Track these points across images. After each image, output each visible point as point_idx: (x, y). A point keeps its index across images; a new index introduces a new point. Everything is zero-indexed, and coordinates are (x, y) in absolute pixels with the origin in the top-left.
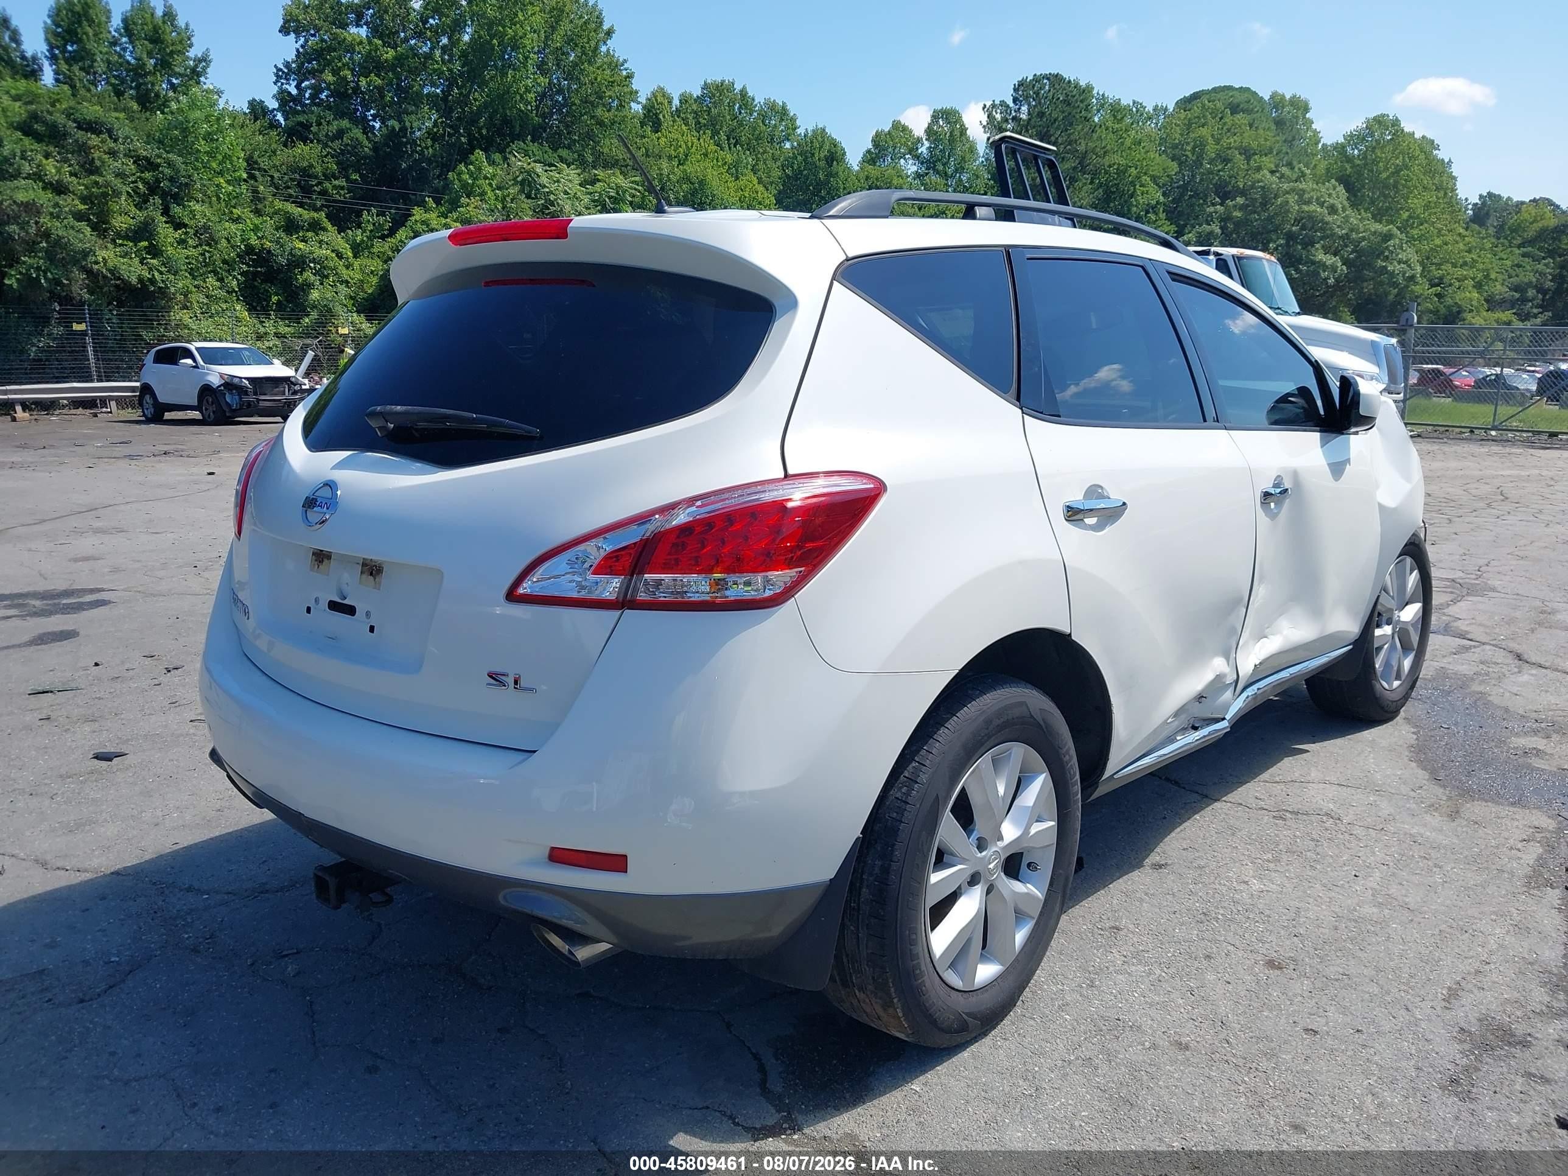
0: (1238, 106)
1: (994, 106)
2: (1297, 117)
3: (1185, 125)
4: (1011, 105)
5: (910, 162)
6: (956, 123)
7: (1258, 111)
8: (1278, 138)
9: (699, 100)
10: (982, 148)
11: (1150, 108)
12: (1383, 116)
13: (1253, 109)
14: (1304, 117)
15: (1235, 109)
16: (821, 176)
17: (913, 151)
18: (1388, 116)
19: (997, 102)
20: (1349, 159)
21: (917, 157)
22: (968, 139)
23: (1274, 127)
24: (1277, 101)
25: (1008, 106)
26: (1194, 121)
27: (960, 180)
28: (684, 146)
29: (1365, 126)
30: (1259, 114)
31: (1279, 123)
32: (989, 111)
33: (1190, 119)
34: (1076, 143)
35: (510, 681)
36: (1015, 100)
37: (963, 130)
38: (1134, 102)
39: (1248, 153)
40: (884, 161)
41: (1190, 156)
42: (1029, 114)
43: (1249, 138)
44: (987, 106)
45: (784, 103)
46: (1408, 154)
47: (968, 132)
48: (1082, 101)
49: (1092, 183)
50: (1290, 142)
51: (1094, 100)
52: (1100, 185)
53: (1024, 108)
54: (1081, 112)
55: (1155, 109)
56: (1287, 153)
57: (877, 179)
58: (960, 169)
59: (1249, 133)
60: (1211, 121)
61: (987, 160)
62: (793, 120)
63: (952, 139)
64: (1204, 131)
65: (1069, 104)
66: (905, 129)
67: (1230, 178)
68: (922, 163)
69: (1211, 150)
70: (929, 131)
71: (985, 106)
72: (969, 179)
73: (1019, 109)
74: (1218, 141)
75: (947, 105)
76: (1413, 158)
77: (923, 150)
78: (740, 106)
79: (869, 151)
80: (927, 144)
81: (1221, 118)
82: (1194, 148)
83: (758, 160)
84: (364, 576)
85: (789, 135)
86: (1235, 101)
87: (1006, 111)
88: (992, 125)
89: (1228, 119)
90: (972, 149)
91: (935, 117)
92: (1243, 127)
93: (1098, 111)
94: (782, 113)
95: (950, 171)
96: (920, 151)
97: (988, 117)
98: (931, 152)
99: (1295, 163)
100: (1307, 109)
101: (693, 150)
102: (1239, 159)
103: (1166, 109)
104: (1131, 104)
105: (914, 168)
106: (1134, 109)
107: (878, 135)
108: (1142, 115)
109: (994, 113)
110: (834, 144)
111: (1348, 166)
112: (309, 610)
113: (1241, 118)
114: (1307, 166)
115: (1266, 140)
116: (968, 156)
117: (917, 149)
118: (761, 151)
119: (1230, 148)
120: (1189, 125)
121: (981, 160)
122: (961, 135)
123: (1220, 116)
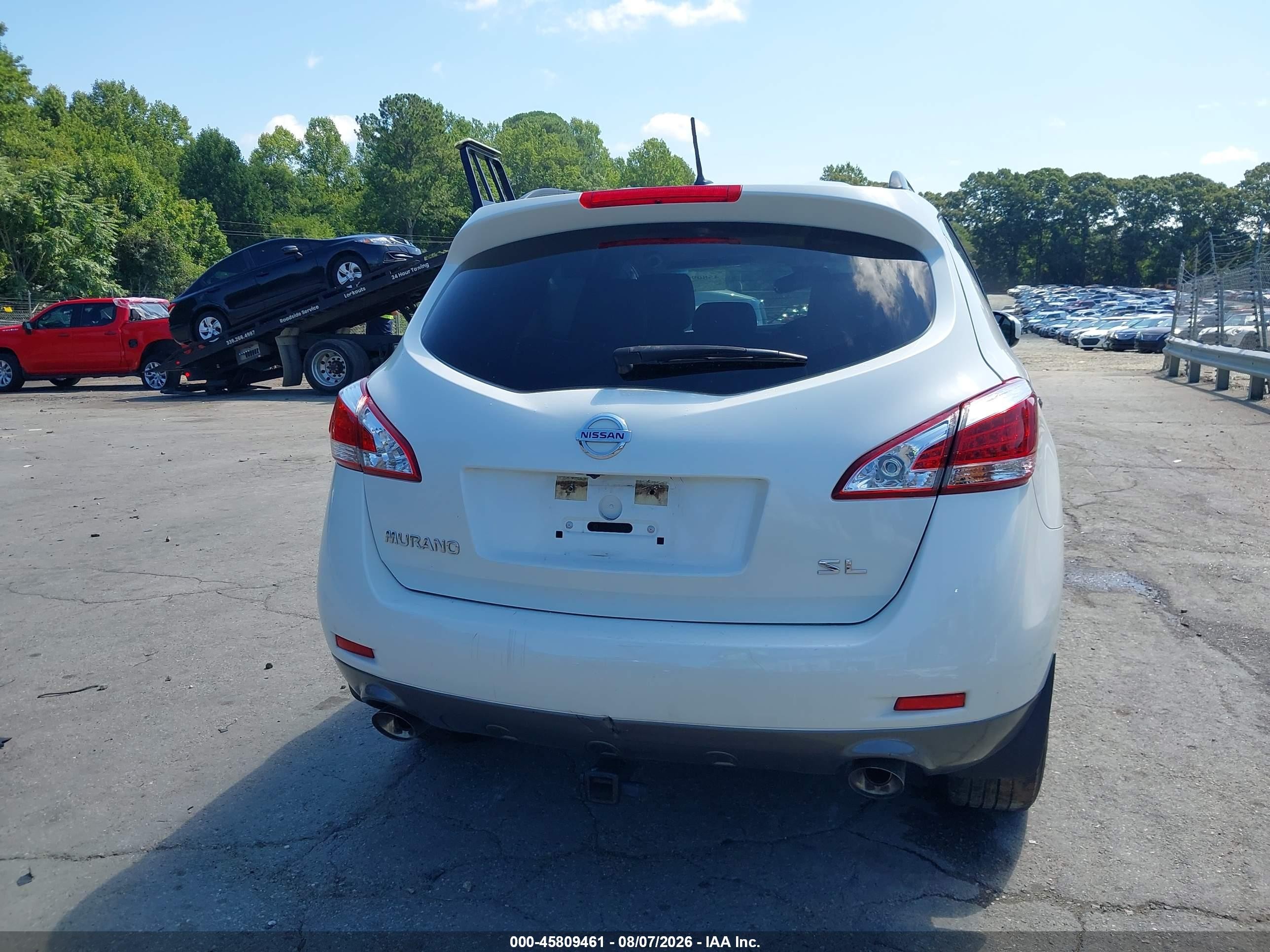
0: (550, 127)
1: (365, 118)
2: (592, 137)
3: (513, 139)
4: (379, 117)
5: (294, 161)
6: (331, 130)
7: (564, 131)
8: (580, 153)
9: (92, 99)
10: (353, 152)
11: (485, 126)
12: (653, 139)
13: (561, 130)
14: (597, 138)
15: (549, 129)
16: (219, 170)
17: (296, 152)
18: (657, 140)
19: (368, 115)
20: (634, 170)
21: (300, 157)
22: (342, 144)
23: (577, 144)
24: (577, 125)
25: (377, 119)
26: (520, 136)
27: (338, 177)
28: (85, 140)
29: (643, 146)
30: (565, 134)
31: (580, 141)
32: (362, 121)
33: (517, 135)
34: (434, 150)
35: (842, 567)
36: (382, 114)
37: (338, 137)
38: (474, 120)
39: (561, 163)
40: (271, 159)
41: (520, 163)
42: (394, 125)
43: (560, 152)
44: (360, 118)
45: (174, 106)
46: (673, 168)
47: (342, 139)
48: (436, 117)
49: (449, 182)
50: (589, 155)
51: (444, 117)
52: (455, 184)
53: (390, 121)
54: (436, 126)
55: (490, 126)
56: (588, 164)
57: (271, 174)
58: (337, 169)
59: (561, 148)
60: (533, 138)
61: (359, 161)
62: (185, 121)
63: (329, 144)
64: (528, 145)
65: (427, 119)
66: (286, 133)
67: (551, 181)
68: (304, 163)
69: (535, 159)
70: (308, 136)
71: (357, 117)
72: (345, 176)
73: (386, 121)
74: (539, 154)
75: (322, 115)
76: (676, 171)
77: (305, 151)
78: (133, 106)
79: (256, 151)
80: (307, 147)
81: (540, 136)
82: (522, 158)
83: (155, 154)
84: (639, 496)
85: (182, 134)
86: (548, 123)
87: (376, 122)
88: (365, 133)
89: (545, 136)
90: (346, 152)
91: (313, 125)
92: (556, 143)
93: (448, 125)
94: (174, 114)
95: (329, 170)
96: (301, 152)
97: (361, 127)
98: (311, 153)
99: (594, 172)
100: (598, 133)
101: (95, 143)
102: (556, 168)
103: (497, 127)
104: (471, 121)
105: (298, 167)
106: (474, 125)
107: (263, 137)
108: (480, 130)
109: (366, 124)
110: (229, 143)
111: (634, 175)
112: (559, 534)
113: (555, 137)
114: (602, 174)
115: (573, 154)
116: (343, 158)
117: (299, 150)
118: (158, 146)
119: (549, 159)
120: (517, 139)
121: (353, 161)
122: (336, 140)
123: (539, 133)
